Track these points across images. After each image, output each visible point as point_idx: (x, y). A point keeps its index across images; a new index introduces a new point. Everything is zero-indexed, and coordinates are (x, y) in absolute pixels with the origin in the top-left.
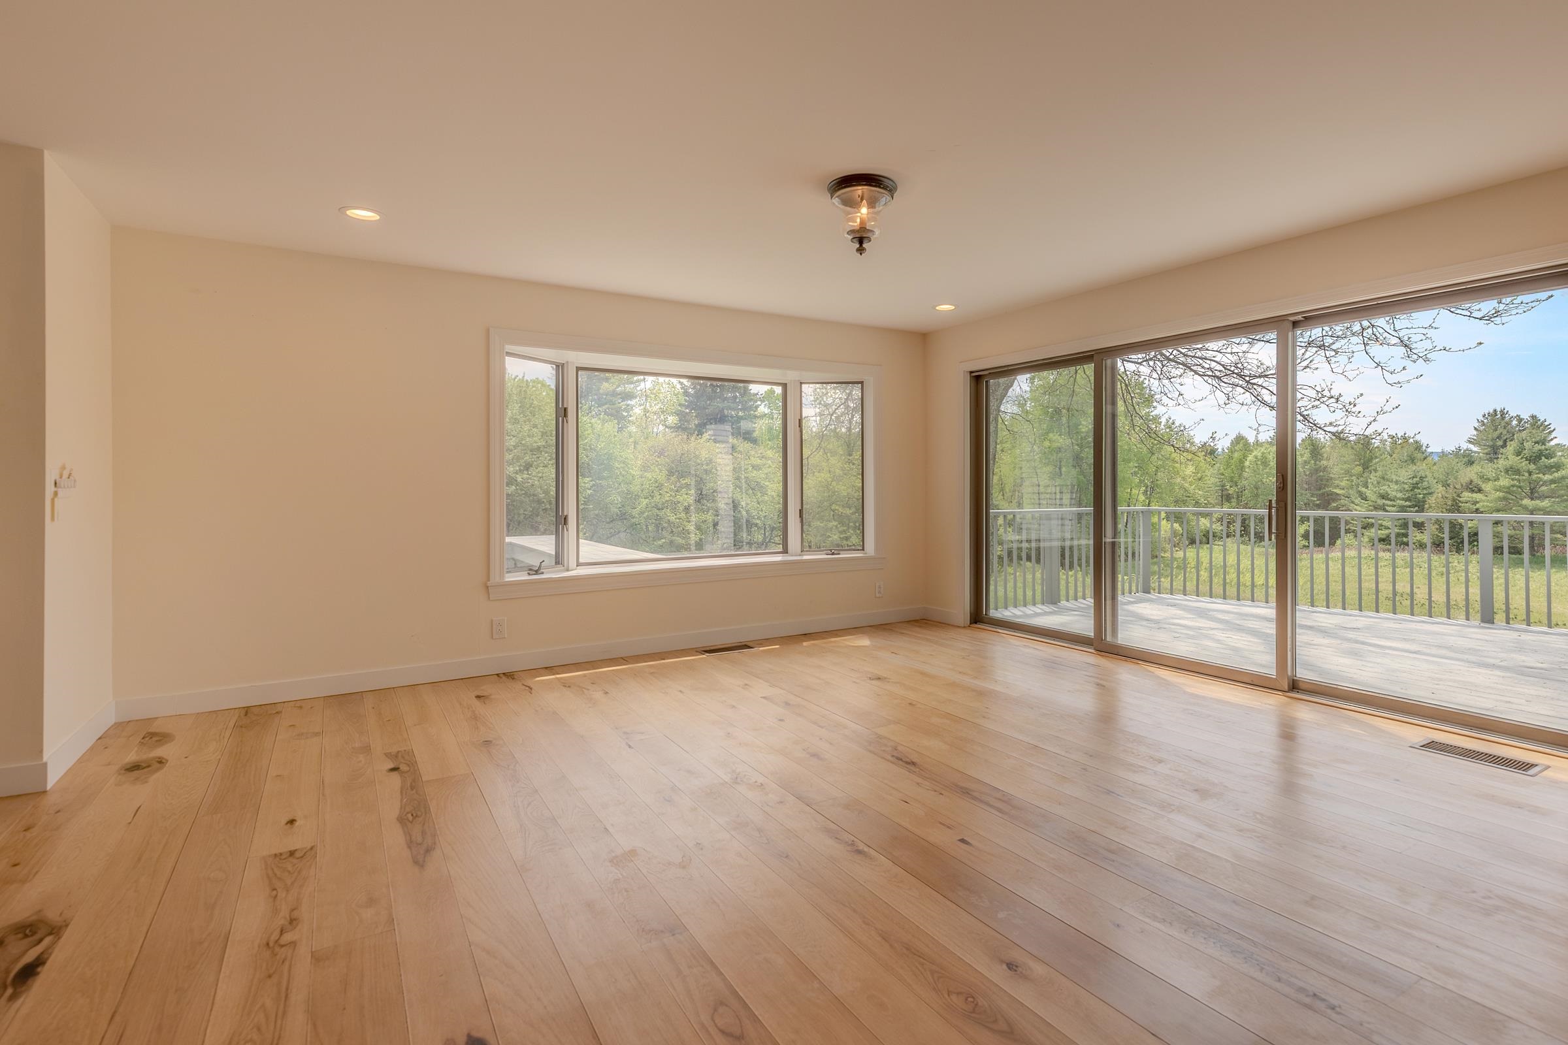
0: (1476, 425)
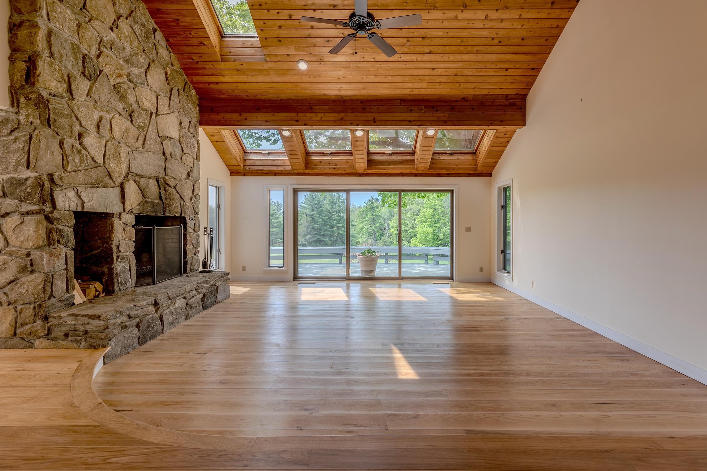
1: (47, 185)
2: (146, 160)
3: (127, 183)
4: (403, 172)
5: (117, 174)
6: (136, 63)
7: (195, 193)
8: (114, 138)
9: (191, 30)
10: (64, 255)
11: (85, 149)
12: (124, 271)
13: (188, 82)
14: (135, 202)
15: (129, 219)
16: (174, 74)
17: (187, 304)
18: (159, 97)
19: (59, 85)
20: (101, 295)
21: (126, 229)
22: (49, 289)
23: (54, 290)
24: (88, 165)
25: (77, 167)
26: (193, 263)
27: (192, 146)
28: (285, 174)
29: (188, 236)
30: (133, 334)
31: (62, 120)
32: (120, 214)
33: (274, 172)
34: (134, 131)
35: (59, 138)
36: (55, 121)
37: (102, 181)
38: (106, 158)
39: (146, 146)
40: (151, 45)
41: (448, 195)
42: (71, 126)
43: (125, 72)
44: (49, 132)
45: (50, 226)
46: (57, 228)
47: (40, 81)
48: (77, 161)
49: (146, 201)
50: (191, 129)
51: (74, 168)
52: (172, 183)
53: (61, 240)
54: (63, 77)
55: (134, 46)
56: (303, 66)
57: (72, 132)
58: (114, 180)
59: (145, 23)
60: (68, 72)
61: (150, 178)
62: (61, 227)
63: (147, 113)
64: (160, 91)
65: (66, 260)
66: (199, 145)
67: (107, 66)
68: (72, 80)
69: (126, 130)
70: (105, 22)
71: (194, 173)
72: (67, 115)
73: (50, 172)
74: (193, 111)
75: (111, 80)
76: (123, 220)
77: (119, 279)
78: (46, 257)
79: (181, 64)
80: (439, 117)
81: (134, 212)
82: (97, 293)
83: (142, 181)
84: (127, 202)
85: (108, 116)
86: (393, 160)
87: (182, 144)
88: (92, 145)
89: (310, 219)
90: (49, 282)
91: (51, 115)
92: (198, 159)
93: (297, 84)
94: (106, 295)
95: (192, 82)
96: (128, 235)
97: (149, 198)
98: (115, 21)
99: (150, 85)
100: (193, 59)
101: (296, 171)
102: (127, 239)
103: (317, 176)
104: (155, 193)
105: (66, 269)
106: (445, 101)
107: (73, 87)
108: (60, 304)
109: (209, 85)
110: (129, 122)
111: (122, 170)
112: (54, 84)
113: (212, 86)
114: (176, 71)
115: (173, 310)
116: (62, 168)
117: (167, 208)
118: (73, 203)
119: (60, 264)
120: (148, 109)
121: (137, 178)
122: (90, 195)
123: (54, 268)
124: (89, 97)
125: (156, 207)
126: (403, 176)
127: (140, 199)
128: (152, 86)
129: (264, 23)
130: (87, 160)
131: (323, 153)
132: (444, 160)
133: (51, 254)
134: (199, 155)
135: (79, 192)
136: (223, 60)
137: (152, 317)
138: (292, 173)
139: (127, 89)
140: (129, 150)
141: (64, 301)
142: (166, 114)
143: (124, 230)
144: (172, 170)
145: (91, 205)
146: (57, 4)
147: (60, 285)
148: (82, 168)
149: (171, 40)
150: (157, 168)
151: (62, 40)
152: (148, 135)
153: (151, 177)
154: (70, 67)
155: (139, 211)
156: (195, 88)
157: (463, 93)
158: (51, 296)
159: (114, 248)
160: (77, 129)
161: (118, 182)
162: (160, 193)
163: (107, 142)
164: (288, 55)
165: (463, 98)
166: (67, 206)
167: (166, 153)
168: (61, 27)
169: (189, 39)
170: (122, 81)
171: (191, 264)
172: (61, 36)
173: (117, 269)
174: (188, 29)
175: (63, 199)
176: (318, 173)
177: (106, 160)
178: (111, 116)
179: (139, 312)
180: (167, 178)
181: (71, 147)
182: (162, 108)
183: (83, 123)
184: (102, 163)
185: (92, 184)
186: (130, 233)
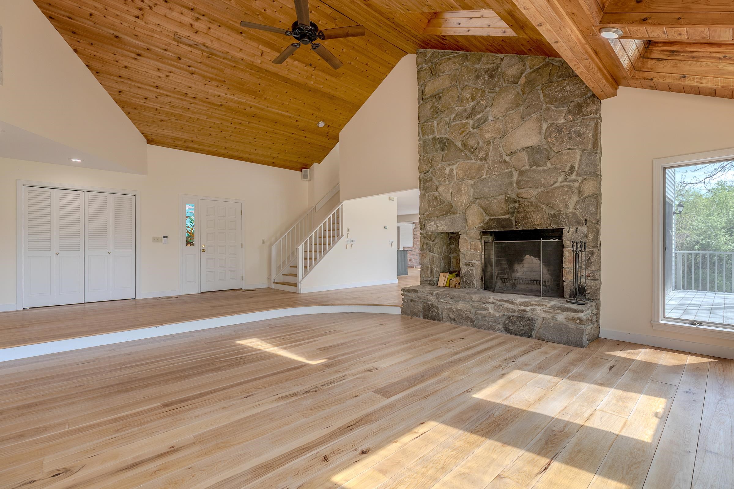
1: (422, 220)
2: (488, 184)
3: (470, 208)
6: (479, 110)
7: (584, 195)
8: (458, 179)
10: (429, 257)
11: (440, 195)
12: (470, 275)
14: (478, 221)
15: (476, 235)
16: (533, 75)
18: (506, 118)
19: (427, 166)
21: (471, 243)
23: (424, 274)
24: (442, 204)
25: (435, 207)
29: (565, 253)
30: (418, 308)
31: (427, 185)
32: (466, 231)
34: (477, 165)
35: (427, 194)
38: (452, 195)
43: (471, 124)
44: (423, 193)
46: (426, 242)
48: (435, 204)
49: (490, 219)
51: (433, 209)
52: (529, 194)
53: (427, 248)
54: (428, 161)
55: (477, 98)
58: (458, 208)
63: (489, 144)
64: (508, 112)
67: (453, 133)
68: (432, 160)
69: (469, 169)
70: (452, 106)
71: (582, 168)
73: (423, 214)
75: (456, 140)
76: (468, 236)
77: (464, 279)
81: (478, 229)
83: (486, 202)
84: (469, 223)
85: (454, 167)
88: (444, 191)
90: (422, 269)
96: (473, 247)
97: (494, 216)
98: (459, 97)
104: (502, 210)
105: (430, 264)
107: (433, 163)
110: (473, 161)
114: (537, 69)
116: (428, 210)
117: (522, 222)
118: (434, 228)
120: (490, 139)
121: (481, 201)
124: (443, 162)
128: (496, 115)
130: (440, 201)
133: (423, 255)
135: (436, 221)
140: (472, 182)
141: (428, 281)
142: (517, 128)
144: (527, 181)
146: (425, 125)
147: (427, 273)
148: (438, 207)
150: (503, 187)
151: (428, 142)
152: (490, 161)
153: (497, 196)
154: (432, 153)
155: (482, 228)
159: (462, 256)
160: (436, 184)
161: (462, 209)
162: (509, 208)
163: (453, 185)
167: (516, 167)
168: (427, 135)
170: (464, 135)
173: (462, 271)
175: (429, 227)
178: (457, 165)
180: (521, 191)
181: (432, 197)
182: (510, 126)
183: (438, 180)
184: (450, 199)
185: (444, 215)
186: (475, 246)
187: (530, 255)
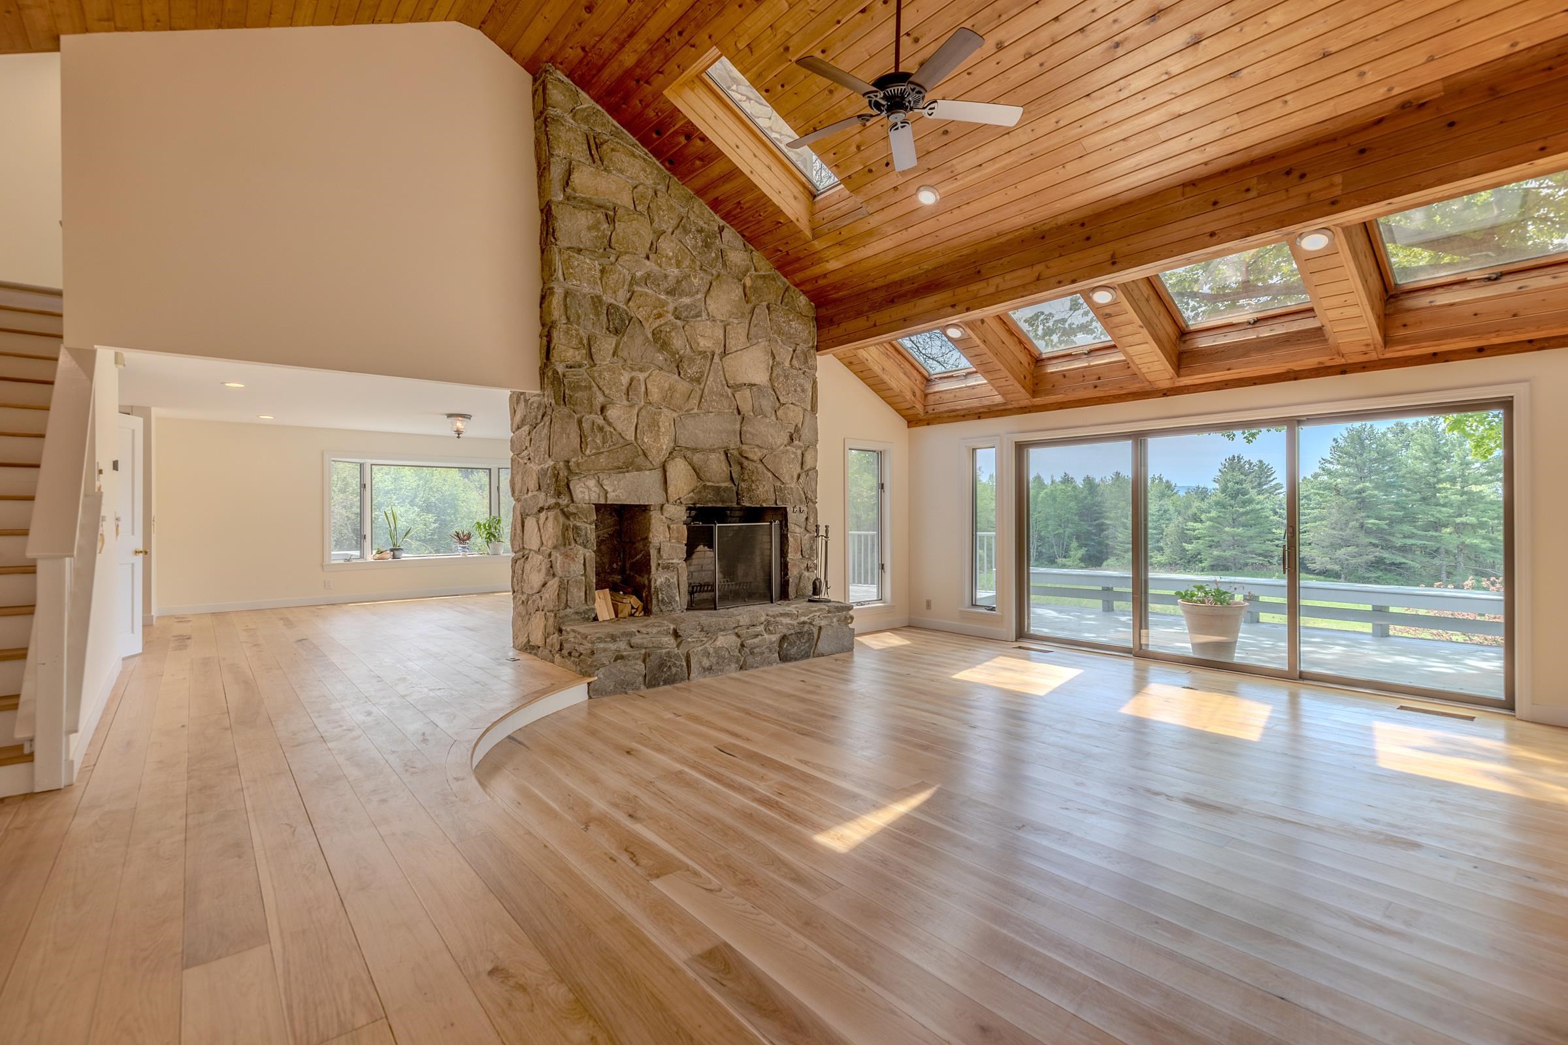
0: (1221, 467)
1: (563, 473)
2: (703, 426)
3: (671, 462)
4: (1296, 366)
5: (654, 451)
6: (687, 290)
7: (807, 467)
8: (650, 403)
9: (758, 209)
10: (582, 558)
11: (610, 425)
12: (669, 586)
13: (791, 286)
14: (685, 488)
15: (679, 513)
16: (760, 282)
17: (742, 645)
18: (728, 327)
19: (577, 353)
20: (637, 614)
21: (671, 526)
22: (563, 596)
23: (569, 599)
24: (614, 445)
25: (598, 448)
26: (802, 584)
27: (799, 389)
28: (999, 413)
29: (791, 539)
30: (635, 669)
31: (579, 394)
32: (663, 505)
33: (976, 411)
34: (683, 386)
35: (576, 416)
36: (571, 396)
37: (632, 463)
38: (638, 431)
39: (705, 405)
40: (713, 255)
41: (1495, 417)
42: (590, 400)
43: (671, 307)
44: (565, 410)
45: (567, 522)
46: (574, 525)
47: (555, 355)
48: (598, 441)
49: (704, 486)
50: (795, 362)
51: (594, 451)
52: (755, 454)
53: (578, 539)
54: (581, 342)
55: (684, 266)
56: (927, 198)
57: (591, 406)
58: (651, 459)
59: (704, 225)
60: (589, 333)
61: (713, 451)
62: (578, 524)
63: (705, 357)
64: (730, 317)
65: (584, 564)
66: (816, 387)
67: (641, 309)
68: (592, 343)
69: (670, 389)
70: (637, 252)
71: (806, 433)
72: (586, 386)
73: (566, 459)
74: (804, 331)
75: (646, 325)
76: (666, 514)
77: (660, 595)
78: (560, 558)
79: (773, 263)
80: (1309, 195)
81: (684, 502)
82: (633, 611)
83: (697, 458)
84: (671, 489)
85: (642, 376)
86: (1258, 338)
87: (777, 390)
88: (619, 418)
89: (1352, 503)
90: (564, 588)
91: (566, 391)
92: (814, 408)
93: (937, 233)
94: (645, 615)
95: (797, 285)
96: (675, 534)
97: (709, 481)
98: (652, 244)
99: (710, 314)
100: (781, 251)
101: (1015, 405)
102: (673, 541)
103: (1061, 408)
104: (720, 474)
105: (585, 575)
106: (1332, 139)
107: (593, 350)
108: (577, 617)
109: (816, 282)
110: (676, 376)
111: (661, 445)
112: (570, 353)
113: (822, 282)
114: (764, 277)
115: (711, 650)
116: (580, 452)
117: (745, 494)
118: (594, 494)
119: (577, 568)
120: (707, 350)
121: (689, 454)
122: (616, 482)
123: (569, 572)
124: (615, 358)
125: (722, 493)
126: (1296, 379)
127: (694, 482)
128: (715, 315)
129: (834, 154)
130: (612, 438)
131: (1070, 355)
132: (1452, 305)
133: (566, 556)
134: (817, 401)
135: (601, 479)
136: (815, 237)
137: (669, 652)
138: (1010, 409)
139: (670, 332)
140: (675, 415)
141: (581, 613)
142: (741, 350)
143: (669, 528)
144: (753, 435)
145: (616, 496)
146: (574, 256)
147: (577, 594)
148: (606, 450)
149: (746, 234)
150: (724, 436)
151: (580, 298)
152: (706, 388)
153: (714, 449)
154: (590, 327)
155: (691, 500)
156: (805, 293)
157: (1390, 90)
158: (567, 606)
159: (653, 552)
160: (600, 399)
161: (657, 461)
162: (731, 472)
163: (640, 410)
164: (895, 188)
165: (1404, 106)
166: (587, 497)
167: (740, 409)
168: (579, 282)
169: (763, 223)
170: (663, 322)
171: (798, 585)
172: (578, 294)
173: (656, 580)
174: (755, 211)
175: (581, 489)
176: (1064, 403)
177: (638, 435)
178: (647, 374)
179: (645, 641)
180: (744, 447)
181: (591, 425)
182: (733, 342)
183: (607, 392)
184: (633, 439)
185: (619, 468)
186: (678, 533)
187: (704, 546)
